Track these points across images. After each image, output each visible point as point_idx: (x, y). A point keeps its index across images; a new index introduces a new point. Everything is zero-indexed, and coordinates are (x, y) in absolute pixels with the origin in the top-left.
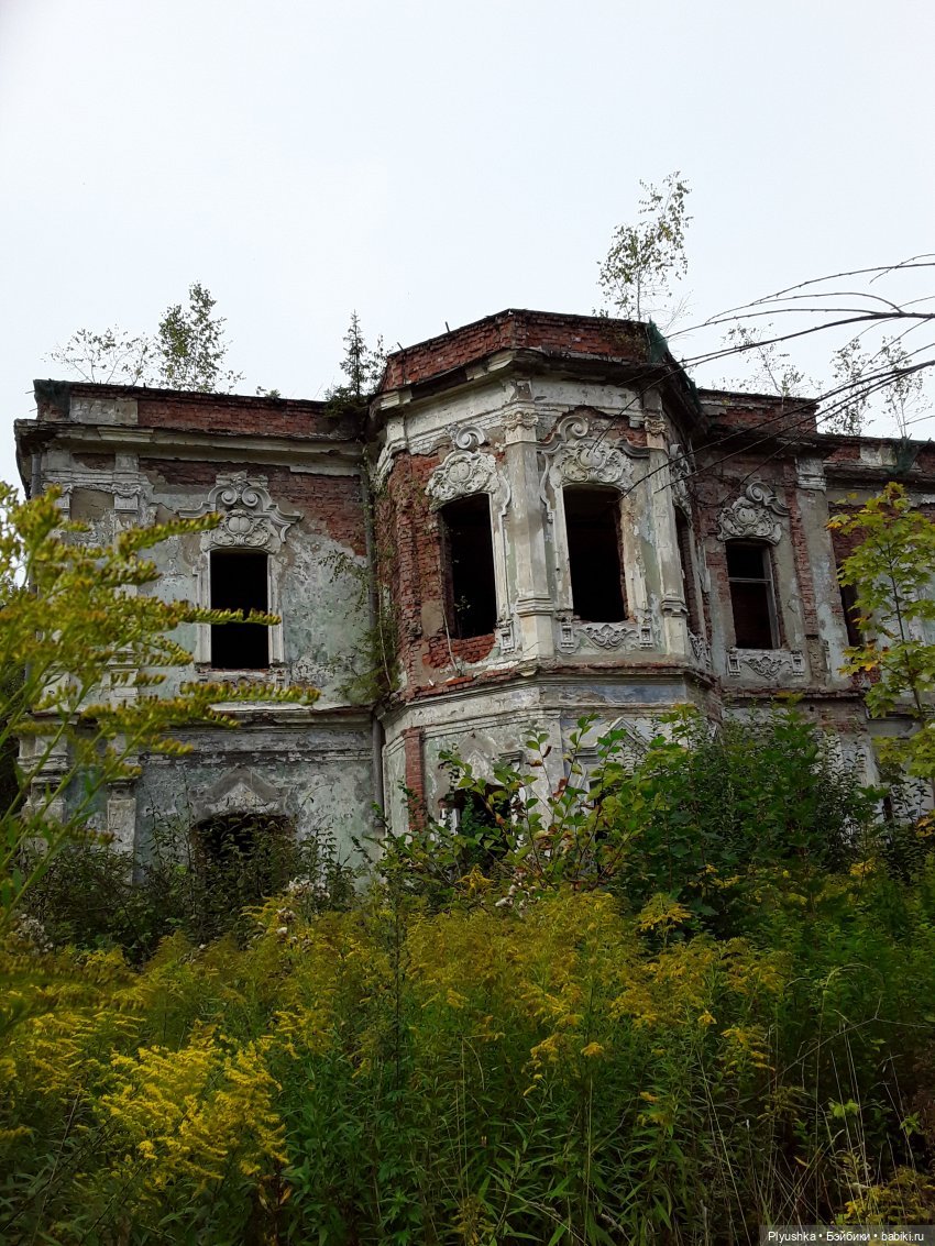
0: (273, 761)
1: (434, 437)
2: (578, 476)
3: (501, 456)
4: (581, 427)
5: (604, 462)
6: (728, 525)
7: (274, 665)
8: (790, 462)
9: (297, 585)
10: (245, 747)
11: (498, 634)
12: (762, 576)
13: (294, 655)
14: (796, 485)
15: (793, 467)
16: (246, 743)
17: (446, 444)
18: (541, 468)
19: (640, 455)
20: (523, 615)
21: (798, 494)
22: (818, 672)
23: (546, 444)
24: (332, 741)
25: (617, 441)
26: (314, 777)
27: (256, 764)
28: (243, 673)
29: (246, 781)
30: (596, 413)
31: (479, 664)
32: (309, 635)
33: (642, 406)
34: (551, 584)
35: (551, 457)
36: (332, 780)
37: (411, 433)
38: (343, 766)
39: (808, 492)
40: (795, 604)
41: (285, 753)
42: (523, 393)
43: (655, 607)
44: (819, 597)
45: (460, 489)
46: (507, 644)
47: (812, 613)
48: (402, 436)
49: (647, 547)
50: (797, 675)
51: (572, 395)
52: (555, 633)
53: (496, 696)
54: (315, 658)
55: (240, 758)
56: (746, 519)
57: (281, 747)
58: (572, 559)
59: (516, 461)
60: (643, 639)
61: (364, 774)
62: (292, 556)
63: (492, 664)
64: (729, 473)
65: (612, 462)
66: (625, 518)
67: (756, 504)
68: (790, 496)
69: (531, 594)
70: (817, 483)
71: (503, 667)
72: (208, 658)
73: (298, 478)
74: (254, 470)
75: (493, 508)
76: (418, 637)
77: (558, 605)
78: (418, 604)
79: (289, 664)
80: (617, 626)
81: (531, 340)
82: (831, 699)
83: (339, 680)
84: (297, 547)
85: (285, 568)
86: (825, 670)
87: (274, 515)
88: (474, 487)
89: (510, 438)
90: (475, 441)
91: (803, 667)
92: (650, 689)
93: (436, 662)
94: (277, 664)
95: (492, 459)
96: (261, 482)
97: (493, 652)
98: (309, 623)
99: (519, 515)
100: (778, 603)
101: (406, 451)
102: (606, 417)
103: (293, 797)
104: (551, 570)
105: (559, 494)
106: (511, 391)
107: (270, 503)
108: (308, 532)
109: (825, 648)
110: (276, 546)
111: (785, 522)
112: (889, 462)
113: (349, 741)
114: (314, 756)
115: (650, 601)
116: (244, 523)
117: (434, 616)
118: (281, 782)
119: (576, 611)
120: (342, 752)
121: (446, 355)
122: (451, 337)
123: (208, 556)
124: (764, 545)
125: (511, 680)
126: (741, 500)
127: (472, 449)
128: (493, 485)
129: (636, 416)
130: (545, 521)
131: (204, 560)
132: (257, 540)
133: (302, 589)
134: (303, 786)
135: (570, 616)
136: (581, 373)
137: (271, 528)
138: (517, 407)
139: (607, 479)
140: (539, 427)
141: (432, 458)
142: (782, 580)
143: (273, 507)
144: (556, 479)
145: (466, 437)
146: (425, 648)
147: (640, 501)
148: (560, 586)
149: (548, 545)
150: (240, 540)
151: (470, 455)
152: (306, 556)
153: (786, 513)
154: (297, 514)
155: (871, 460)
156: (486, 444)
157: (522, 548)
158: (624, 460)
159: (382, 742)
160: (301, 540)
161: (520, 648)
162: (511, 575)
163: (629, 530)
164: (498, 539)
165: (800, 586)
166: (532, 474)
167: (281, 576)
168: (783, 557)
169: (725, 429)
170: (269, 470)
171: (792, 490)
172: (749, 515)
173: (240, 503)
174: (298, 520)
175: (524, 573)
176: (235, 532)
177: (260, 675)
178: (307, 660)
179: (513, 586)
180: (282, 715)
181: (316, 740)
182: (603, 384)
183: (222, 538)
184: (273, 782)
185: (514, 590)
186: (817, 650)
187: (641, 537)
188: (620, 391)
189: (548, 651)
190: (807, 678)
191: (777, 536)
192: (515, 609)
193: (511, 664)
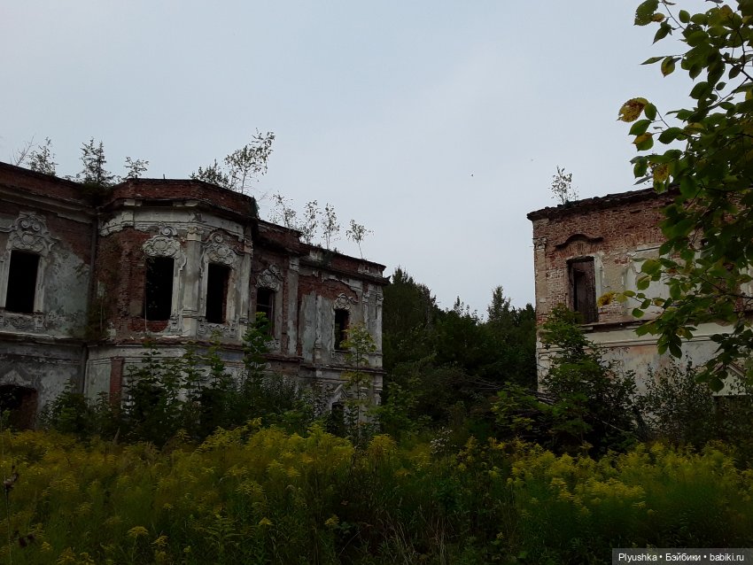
0: (31, 361)
1: (149, 225)
2: (215, 259)
3: (183, 244)
4: (220, 239)
5: (226, 254)
6: (260, 281)
7: (37, 313)
8: (287, 257)
9: (54, 274)
10: (18, 353)
11: (170, 322)
12: (268, 304)
13: (48, 309)
14: (288, 268)
15: (288, 259)
16: (19, 351)
17: (155, 230)
18: (201, 253)
19: (241, 254)
20: (184, 317)
21: (288, 271)
22: (285, 349)
23: (204, 243)
24: (61, 354)
25: (233, 247)
26: (51, 372)
27: (22, 362)
28: (21, 315)
29: (17, 370)
30: (226, 232)
31: (158, 334)
32: (56, 299)
33: (244, 233)
34: (198, 305)
35: (206, 249)
36: (59, 373)
37: (136, 220)
38: (66, 367)
39: (292, 271)
40: (280, 319)
41: (38, 358)
42: (198, 218)
43: (237, 320)
44: (289, 317)
45: (160, 253)
46: (173, 327)
47: (286, 323)
48: (132, 219)
49: (238, 295)
50: (275, 349)
51: (217, 223)
52: (197, 326)
53: (166, 350)
54: (58, 312)
55: (15, 358)
56: (268, 280)
57: (36, 354)
58: (208, 295)
59: (191, 249)
60: (231, 333)
61: (75, 372)
62: (53, 260)
63: (165, 335)
64: (264, 258)
65: (230, 255)
66: (231, 280)
67: (272, 274)
68: (285, 272)
69: (190, 308)
70: (295, 268)
71: (170, 337)
72: (4, 305)
73: (60, 220)
74: (40, 212)
75: (175, 266)
76: (126, 315)
77: (199, 314)
78: (129, 300)
79: (45, 314)
80: (222, 326)
81: (205, 196)
82: (288, 361)
83: (69, 325)
84: (56, 255)
85: (49, 265)
86: (287, 348)
87: (47, 237)
88: (167, 254)
89: (190, 237)
90: (171, 233)
91: (279, 346)
92: (231, 354)
93: (134, 328)
94: (39, 313)
95: (178, 244)
96: (43, 219)
97: (166, 330)
98: (57, 294)
99: (189, 272)
100: (274, 318)
101: (132, 227)
102: (229, 235)
103: (39, 380)
104: (199, 298)
105: (207, 266)
106: (193, 217)
107: (46, 231)
108: (62, 248)
109: (288, 339)
110: (45, 253)
111: (282, 283)
112: (320, 259)
113: (70, 355)
114: (52, 362)
115: (236, 317)
116: (31, 239)
117: (136, 307)
118: (34, 371)
119: (206, 318)
120: (65, 360)
121: (161, 189)
122: (164, 181)
123: (10, 252)
124: (272, 292)
125: (175, 344)
126: (266, 271)
127: (169, 236)
128: (177, 256)
129: (241, 237)
130: (200, 277)
131: (7, 254)
132: (36, 249)
133: (56, 276)
134: (44, 375)
135: (203, 319)
136: (222, 215)
137: (44, 243)
138: (195, 225)
139: (227, 262)
140: (203, 235)
141: (146, 235)
142: (277, 308)
143: (47, 233)
144: (206, 259)
145: (167, 231)
146: (130, 321)
147: (238, 274)
148: (202, 306)
149: (199, 288)
150: (28, 247)
151: (167, 239)
152: (60, 260)
153: (283, 280)
154: (58, 238)
155: (313, 257)
156: (176, 236)
157: (188, 288)
158: (234, 255)
159: (87, 358)
160: (58, 252)
161: (181, 330)
162: (181, 298)
163: (232, 286)
164: (177, 281)
165: (283, 311)
166: (197, 255)
167: (46, 269)
168: (279, 298)
169: (266, 239)
170: (46, 213)
171: (286, 269)
172: (268, 278)
173: (31, 228)
174: (58, 241)
175: (188, 298)
176: (26, 242)
177: (29, 317)
178: (54, 312)
179: (181, 303)
180: (41, 339)
181: (53, 353)
182: (230, 220)
183: (19, 246)
184: (30, 371)
185: (181, 305)
186: (285, 340)
187: (236, 289)
188: (236, 225)
189: (194, 334)
190: (279, 351)
191: (278, 289)
192: (181, 313)
193: (175, 337)
